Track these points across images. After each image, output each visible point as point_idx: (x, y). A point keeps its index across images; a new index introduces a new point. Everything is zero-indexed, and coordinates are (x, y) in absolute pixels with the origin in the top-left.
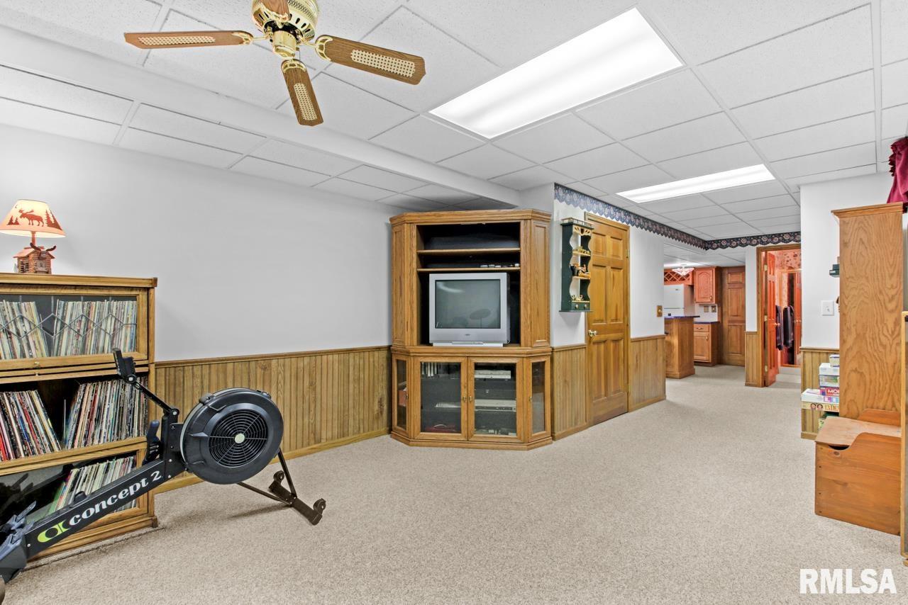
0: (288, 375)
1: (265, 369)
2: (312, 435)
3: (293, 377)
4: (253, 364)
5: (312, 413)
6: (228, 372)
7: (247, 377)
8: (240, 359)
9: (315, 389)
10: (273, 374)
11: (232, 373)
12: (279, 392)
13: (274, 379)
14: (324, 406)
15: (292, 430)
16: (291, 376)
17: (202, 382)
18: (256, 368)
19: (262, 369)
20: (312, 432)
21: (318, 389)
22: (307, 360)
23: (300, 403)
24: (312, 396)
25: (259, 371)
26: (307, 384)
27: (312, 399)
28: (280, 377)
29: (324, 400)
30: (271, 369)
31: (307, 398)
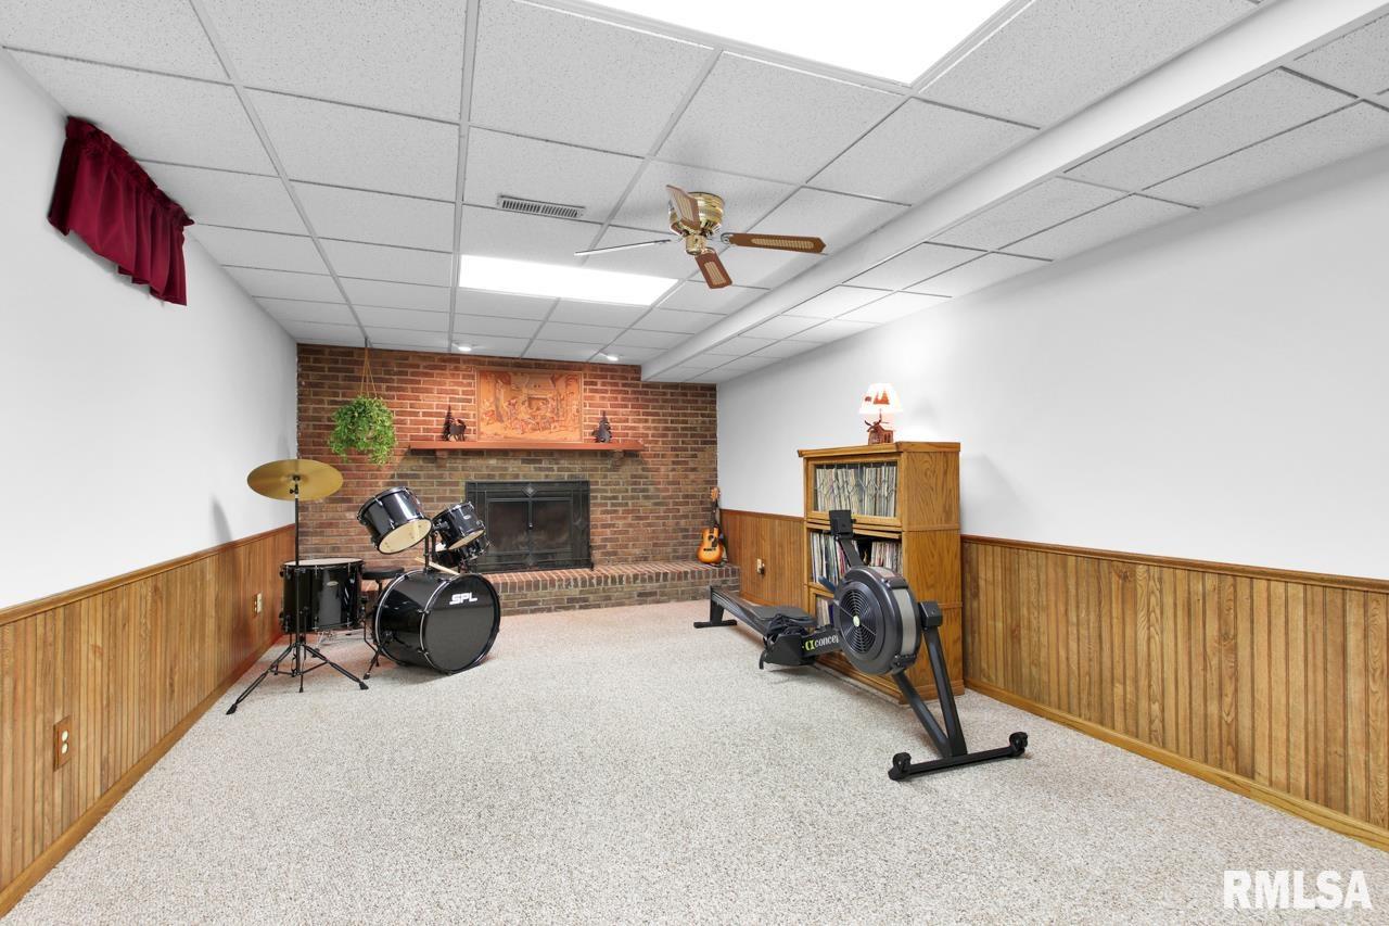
0: (1169, 600)
1: (1125, 578)
2: (1229, 751)
3: (1180, 608)
4: (1104, 564)
5: (1228, 700)
6: (1069, 570)
7: (1096, 585)
8: (1085, 552)
9: (1234, 649)
10: (1139, 590)
11: (1074, 571)
12: (1152, 629)
13: (1142, 602)
14: (1262, 698)
15: (1181, 713)
16: (1175, 605)
17: (1038, 576)
18: (1110, 573)
19: (1119, 577)
20: (1229, 743)
21: (1243, 653)
22: (1211, 581)
23: (1198, 666)
24: (1227, 664)
25: (1115, 578)
26: (1212, 629)
27: (1227, 672)
28: (1153, 599)
29: (1262, 684)
30: (1135, 580)
31: (1215, 662)
